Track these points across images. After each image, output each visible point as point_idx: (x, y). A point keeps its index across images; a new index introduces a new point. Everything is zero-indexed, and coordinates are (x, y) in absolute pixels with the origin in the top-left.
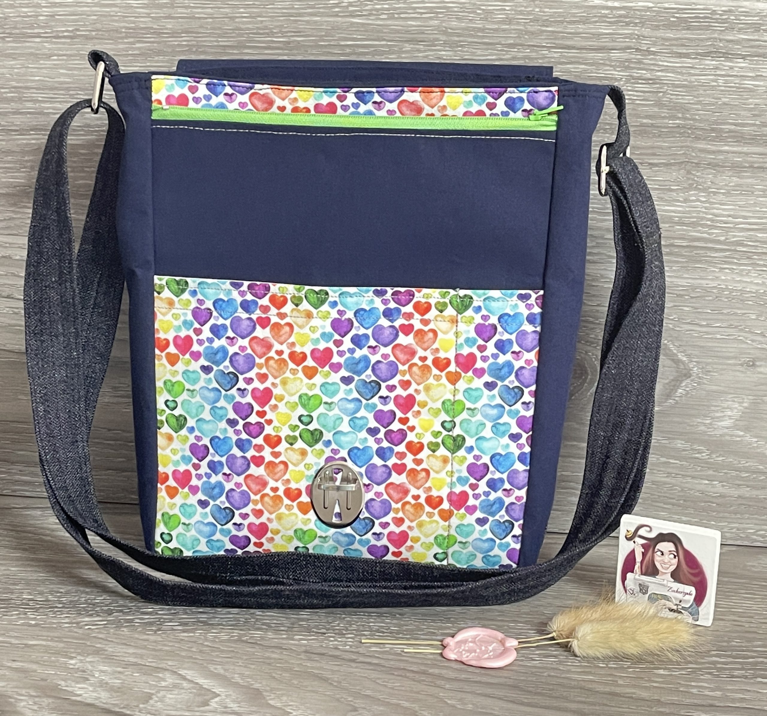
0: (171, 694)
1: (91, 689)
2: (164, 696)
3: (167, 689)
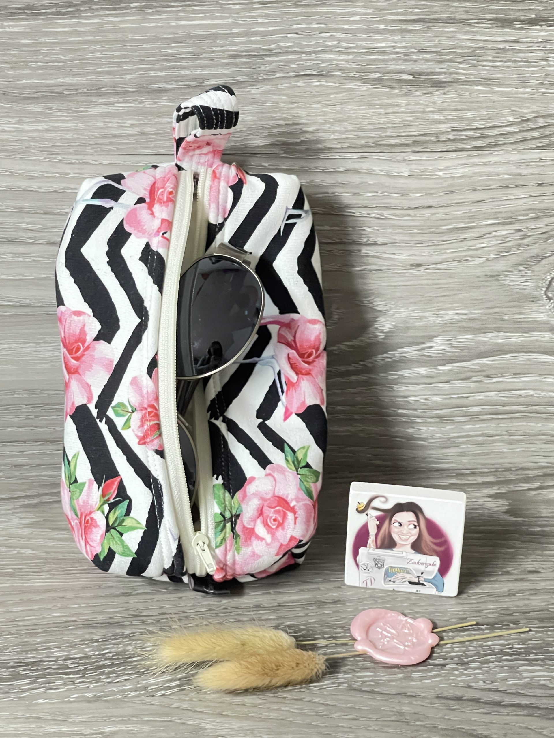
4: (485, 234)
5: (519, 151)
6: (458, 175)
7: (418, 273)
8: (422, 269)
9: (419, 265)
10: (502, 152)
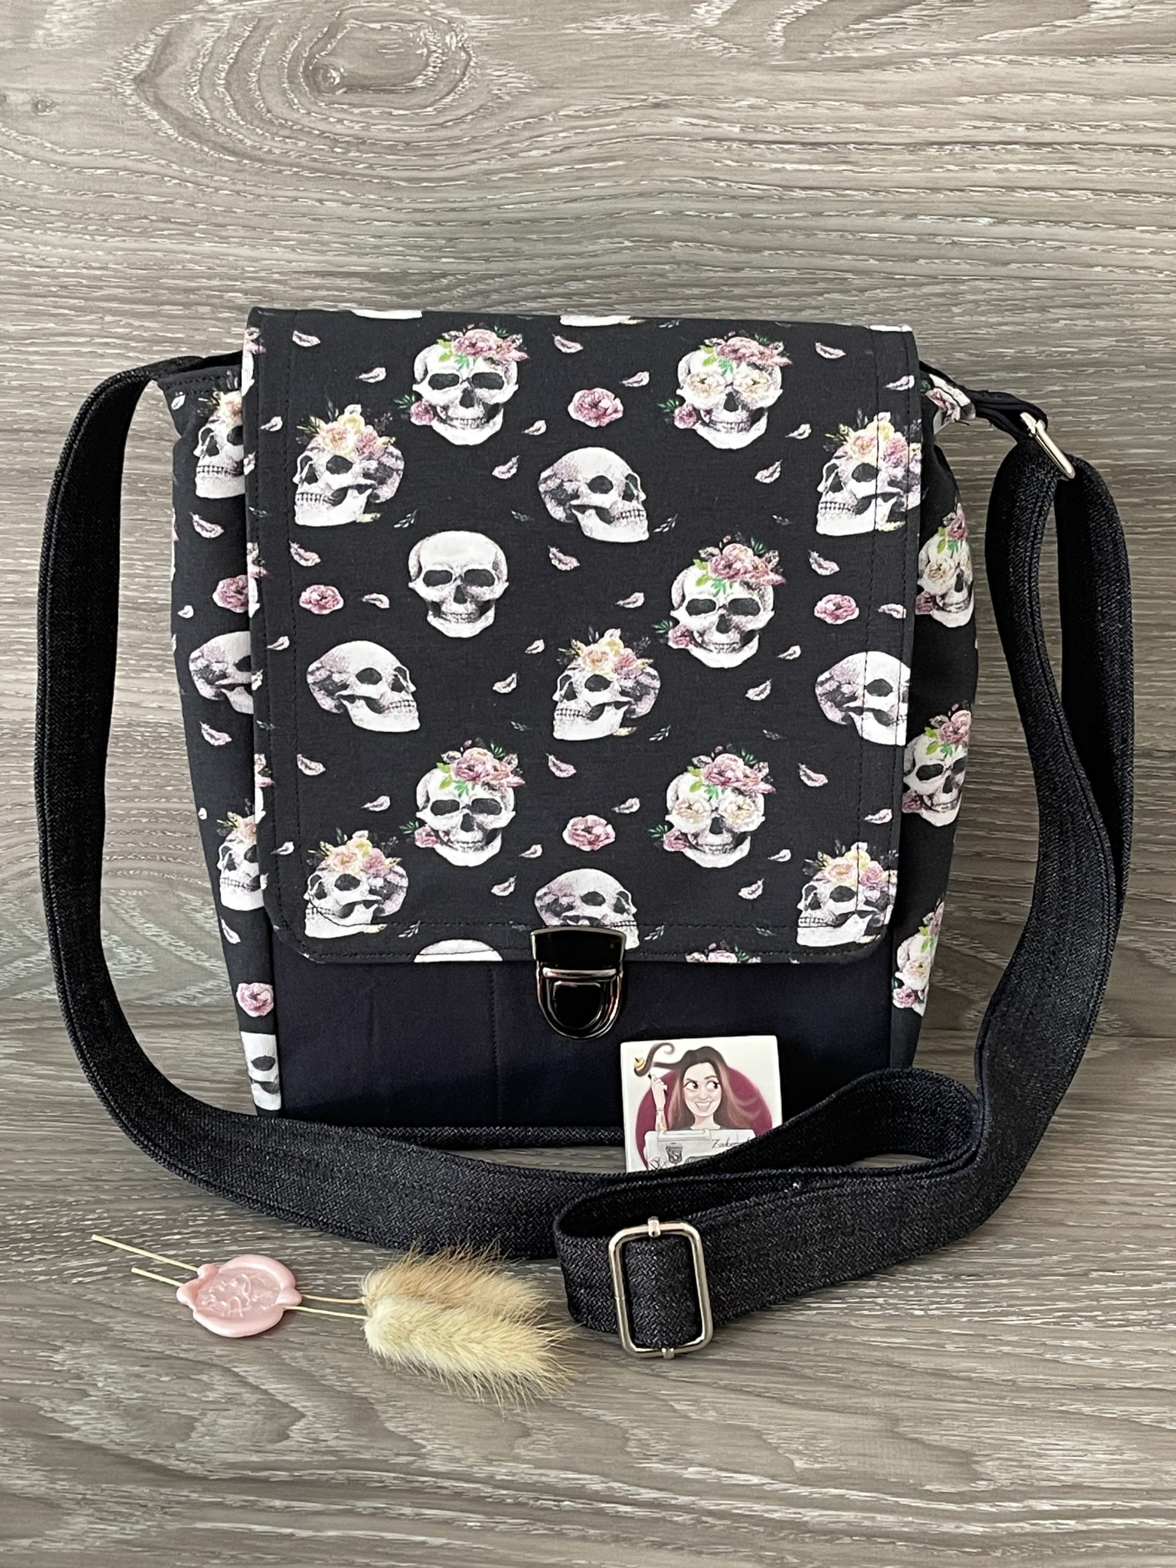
0: (224, 1418)
1: (93, 1413)
2: (214, 1423)
3: (219, 1407)
4: (561, 151)
5: (518, 272)
6: (602, 241)
7: (657, 94)
8: (651, 100)
9: (657, 106)
10: (542, 272)
